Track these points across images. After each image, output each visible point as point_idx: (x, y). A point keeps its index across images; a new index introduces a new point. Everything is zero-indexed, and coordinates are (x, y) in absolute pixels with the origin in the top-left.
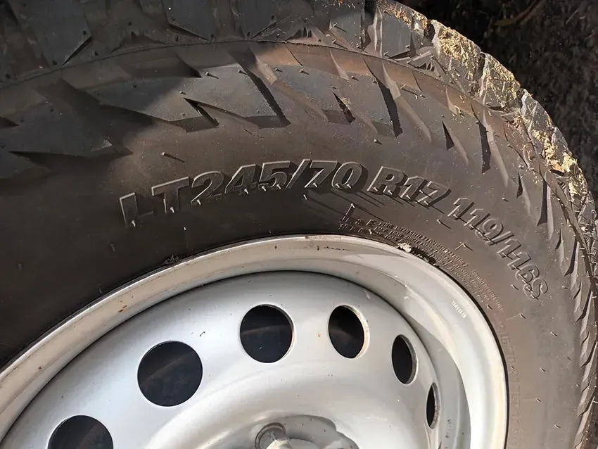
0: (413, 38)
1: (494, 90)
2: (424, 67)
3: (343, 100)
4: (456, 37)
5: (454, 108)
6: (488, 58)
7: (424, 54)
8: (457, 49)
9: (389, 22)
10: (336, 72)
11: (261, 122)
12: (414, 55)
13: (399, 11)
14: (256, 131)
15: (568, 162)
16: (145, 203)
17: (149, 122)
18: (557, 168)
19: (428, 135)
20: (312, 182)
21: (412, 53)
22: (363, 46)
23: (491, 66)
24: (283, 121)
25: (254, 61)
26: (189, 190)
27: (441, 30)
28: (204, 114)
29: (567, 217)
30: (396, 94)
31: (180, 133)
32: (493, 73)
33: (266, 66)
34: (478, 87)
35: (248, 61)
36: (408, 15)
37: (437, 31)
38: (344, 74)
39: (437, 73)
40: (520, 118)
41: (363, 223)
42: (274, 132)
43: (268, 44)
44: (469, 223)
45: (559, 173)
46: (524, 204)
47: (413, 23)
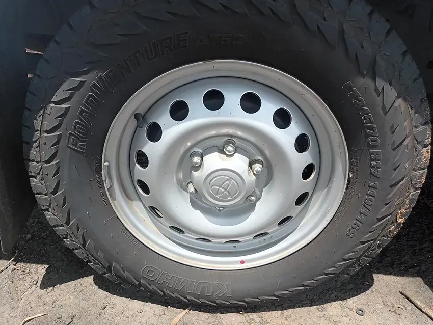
0: (423, 141)
1: (417, 177)
2: (416, 149)
3: (398, 128)
4: (429, 155)
5: (407, 165)
6: (426, 170)
7: (419, 147)
8: (425, 157)
9: (425, 131)
10: (405, 122)
11: (384, 108)
12: (418, 144)
13: (429, 133)
14: (380, 108)
15: (401, 221)
16: (350, 88)
17: (374, 80)
18: (398, 217)
19: (396, 160)
20: (368, 131)
21: (418, 143)
22: (415, 126)
23: (424, 172)
24: (386, 114)
25: (399, 98)
26: (357, 98)
27: (429, 149)
28: (380, 92)
29: (382, 230)
30: (405, 143)
31: (373, 88)
32: (422, 174)
33: (400, 101)
34: (415, 171)
35: (398, 97)
36: (429, 136)
37: (428, 148)
38: (405, 124)
39: (415, 154)
40: (411, 192)
41: (356, 155)
42: (381, 112)
43: (405, 99)
44: (369, 192)
45: (396, 219)
46: (382, 209)
47: (427, 139)
